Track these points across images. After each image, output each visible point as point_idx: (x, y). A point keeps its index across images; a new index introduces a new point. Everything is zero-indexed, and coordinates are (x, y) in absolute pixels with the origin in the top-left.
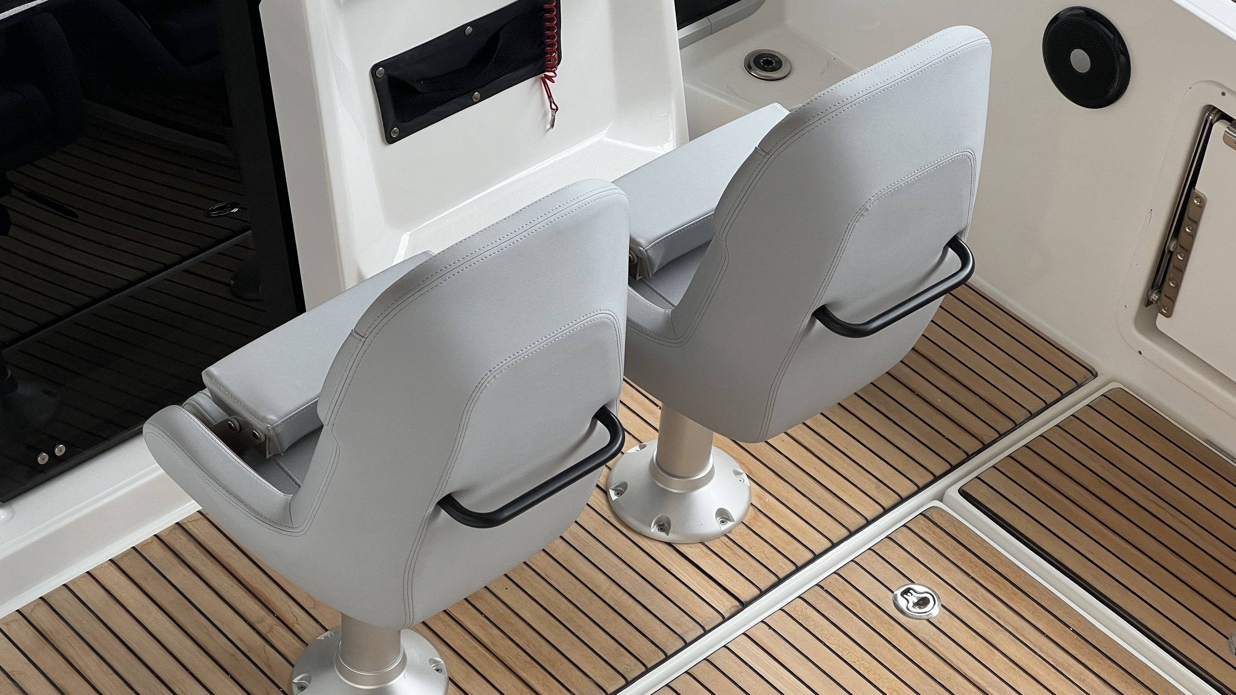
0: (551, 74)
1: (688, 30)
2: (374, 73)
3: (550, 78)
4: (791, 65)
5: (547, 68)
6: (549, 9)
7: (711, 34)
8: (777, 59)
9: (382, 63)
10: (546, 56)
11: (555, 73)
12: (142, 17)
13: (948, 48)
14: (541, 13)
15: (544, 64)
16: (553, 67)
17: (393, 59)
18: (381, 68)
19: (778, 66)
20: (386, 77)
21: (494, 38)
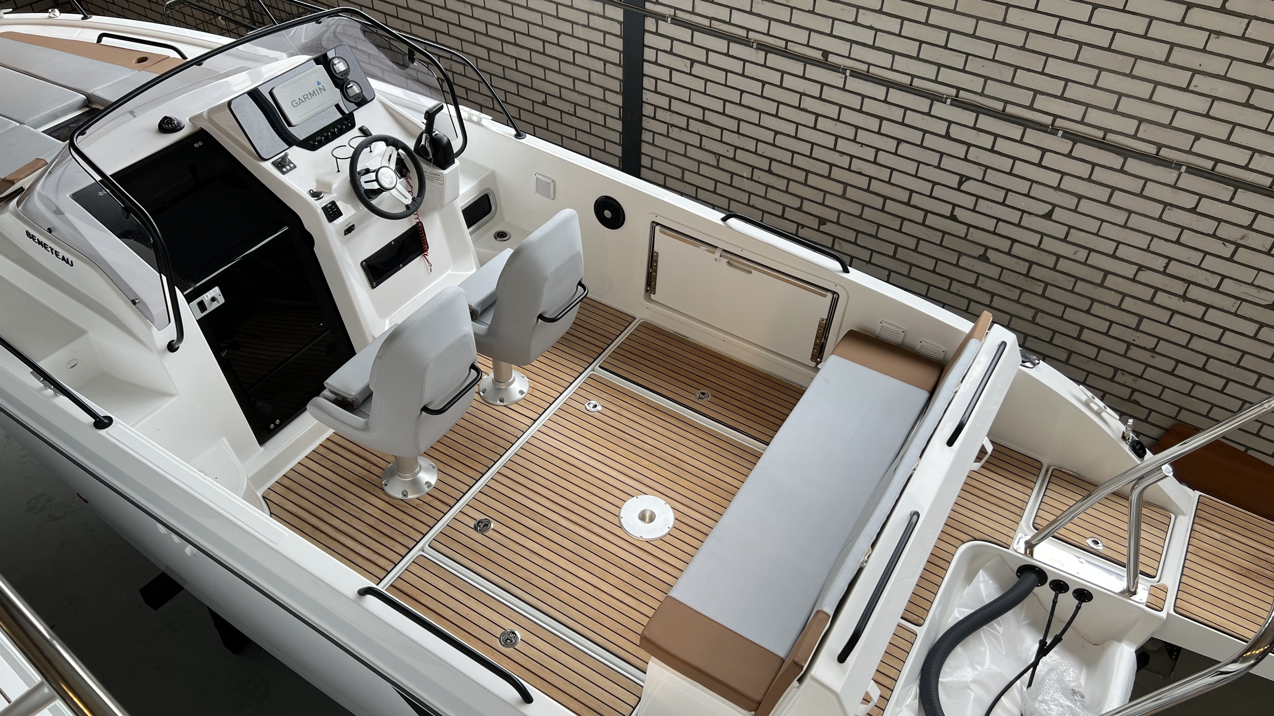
0: (426, 253)
1: (472, 229)
2: (362, 265)
3: (426, 255)
4: (510, 234)
6: (420, 230)
7: (480, 228)
8: (505, 233)
9: (364, 261)
10: (423, 247)
11: (428, 253)
13: (563, 218)
14: (418, 232)
15: (423, 250)
16: (426, 251)
17: (368, 259)
18: (364, 263)
19: (506, 235)
20: (367, 266)
21: (404, 243)
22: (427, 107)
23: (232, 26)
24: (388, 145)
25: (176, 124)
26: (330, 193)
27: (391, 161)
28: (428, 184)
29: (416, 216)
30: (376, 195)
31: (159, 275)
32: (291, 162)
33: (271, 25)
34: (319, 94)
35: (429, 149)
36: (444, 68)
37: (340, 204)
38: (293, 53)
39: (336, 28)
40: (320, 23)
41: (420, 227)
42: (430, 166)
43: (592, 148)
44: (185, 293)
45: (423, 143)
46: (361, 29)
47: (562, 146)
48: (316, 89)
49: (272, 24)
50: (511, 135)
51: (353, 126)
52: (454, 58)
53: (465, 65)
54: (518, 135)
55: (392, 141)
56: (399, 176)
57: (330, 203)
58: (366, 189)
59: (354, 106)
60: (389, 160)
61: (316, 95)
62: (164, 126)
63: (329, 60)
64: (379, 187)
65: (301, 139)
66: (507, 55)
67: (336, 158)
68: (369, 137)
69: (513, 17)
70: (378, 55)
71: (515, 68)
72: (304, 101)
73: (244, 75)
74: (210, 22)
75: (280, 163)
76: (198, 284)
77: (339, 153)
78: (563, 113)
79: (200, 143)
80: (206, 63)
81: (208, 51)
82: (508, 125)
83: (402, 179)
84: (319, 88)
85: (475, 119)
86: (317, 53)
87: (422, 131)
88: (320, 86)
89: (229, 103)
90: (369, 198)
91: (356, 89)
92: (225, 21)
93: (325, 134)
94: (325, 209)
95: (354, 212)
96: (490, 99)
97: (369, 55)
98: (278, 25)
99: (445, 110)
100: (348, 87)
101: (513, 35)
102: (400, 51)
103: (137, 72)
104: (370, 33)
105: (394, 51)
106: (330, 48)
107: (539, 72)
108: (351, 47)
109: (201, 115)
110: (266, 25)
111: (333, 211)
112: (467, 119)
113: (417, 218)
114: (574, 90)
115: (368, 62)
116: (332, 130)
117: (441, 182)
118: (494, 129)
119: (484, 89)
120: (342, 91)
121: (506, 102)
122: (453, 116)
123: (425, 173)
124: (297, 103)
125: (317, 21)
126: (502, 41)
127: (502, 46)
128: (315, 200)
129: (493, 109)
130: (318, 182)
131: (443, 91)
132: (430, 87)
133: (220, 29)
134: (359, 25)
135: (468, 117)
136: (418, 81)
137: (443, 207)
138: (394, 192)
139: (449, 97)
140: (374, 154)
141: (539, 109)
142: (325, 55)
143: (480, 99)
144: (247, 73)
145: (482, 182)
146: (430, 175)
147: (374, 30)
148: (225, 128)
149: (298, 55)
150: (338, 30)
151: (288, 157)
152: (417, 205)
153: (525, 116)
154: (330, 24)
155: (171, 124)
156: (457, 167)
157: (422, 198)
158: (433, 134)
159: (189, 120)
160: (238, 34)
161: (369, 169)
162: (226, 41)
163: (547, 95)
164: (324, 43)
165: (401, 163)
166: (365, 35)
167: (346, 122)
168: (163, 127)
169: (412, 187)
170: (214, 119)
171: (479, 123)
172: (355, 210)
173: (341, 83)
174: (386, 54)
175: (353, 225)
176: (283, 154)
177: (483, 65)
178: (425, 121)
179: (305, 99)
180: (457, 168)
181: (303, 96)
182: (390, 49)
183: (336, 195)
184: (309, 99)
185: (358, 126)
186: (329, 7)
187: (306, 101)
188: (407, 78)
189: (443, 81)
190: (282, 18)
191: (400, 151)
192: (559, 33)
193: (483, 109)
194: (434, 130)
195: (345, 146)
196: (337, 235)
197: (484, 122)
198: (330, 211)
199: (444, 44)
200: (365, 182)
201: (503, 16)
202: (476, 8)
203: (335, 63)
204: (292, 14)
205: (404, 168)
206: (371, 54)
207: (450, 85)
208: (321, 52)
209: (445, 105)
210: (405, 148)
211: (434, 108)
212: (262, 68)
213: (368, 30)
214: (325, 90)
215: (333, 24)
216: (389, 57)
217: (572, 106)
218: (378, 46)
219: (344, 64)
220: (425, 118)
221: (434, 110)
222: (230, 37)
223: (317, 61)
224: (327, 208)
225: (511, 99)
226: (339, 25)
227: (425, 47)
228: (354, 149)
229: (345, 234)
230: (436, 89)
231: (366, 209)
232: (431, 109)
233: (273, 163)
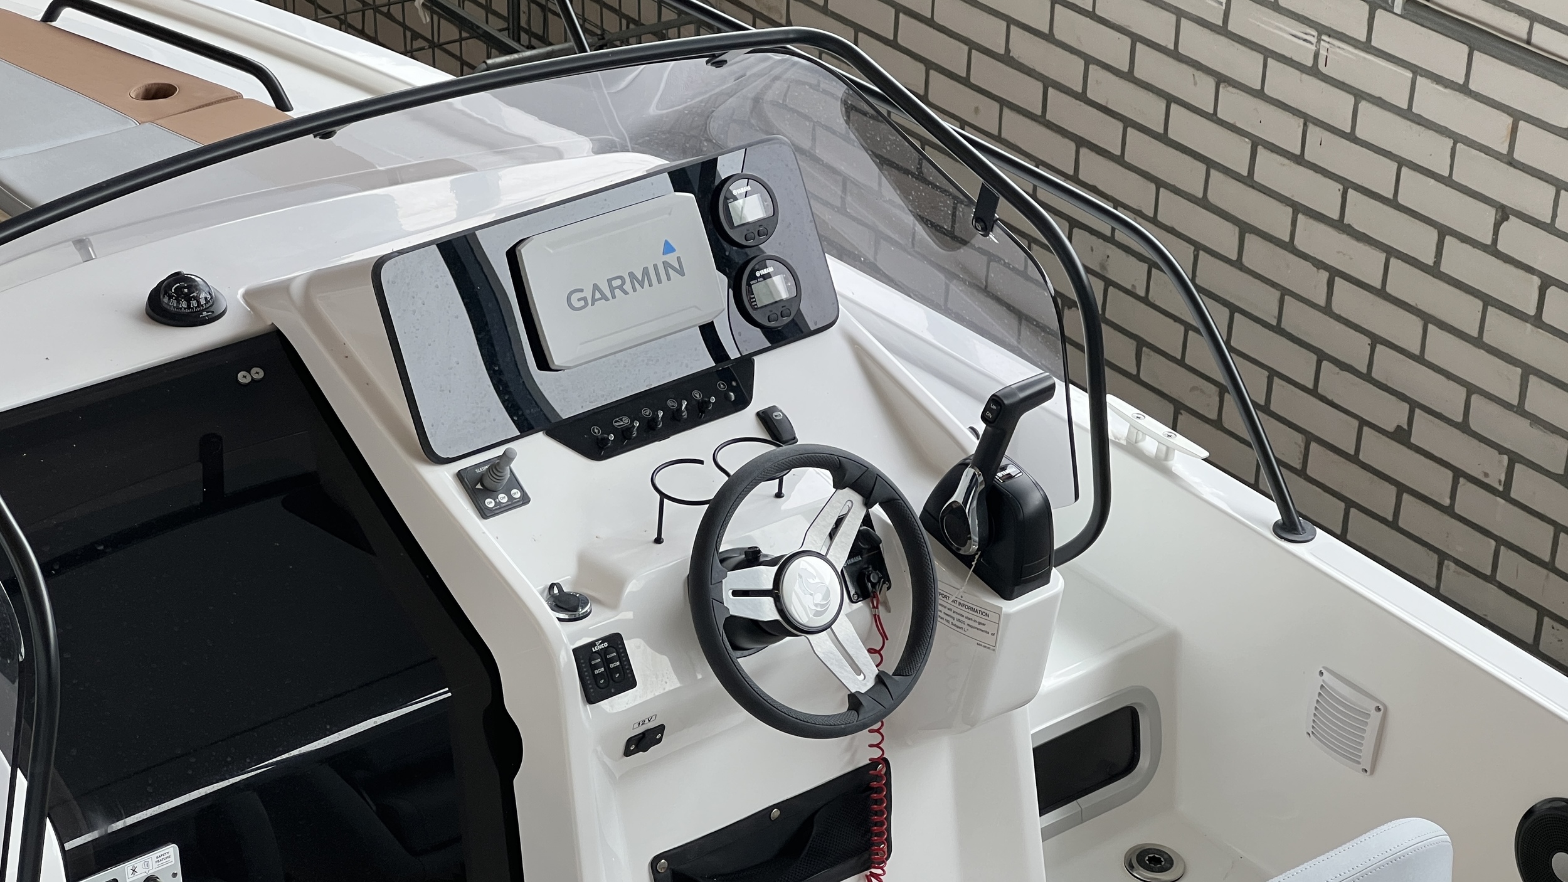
0: (879, 871)
1: (1053, 816)
2: (654, 868)
3: (877, 876)
4: (1185, 865)
5: (874, 863)
6: (877, 788)
7: (1082, 821)
8: (1166, 856)
9: (665, 854)
10: (873, 848)
11: (883, 870)
12: (365, 795)
13: (1396, 847)
14: (869, 793)
15: (869, 858)
16: (881, 862)
17: (679, 850)
18: (663, 861)
19: (1169, 866)
20: (669, 871)
21: (809, 822)
22: (1001, 384)
23: (449, 31)
24: (838, 484)
25: (203, 302)
26: (613, 605)
27: (837, 539)
28: (942, 635)
29: (876, 738)
30: (758, 642)
31: (9, 768)
32: (515, 483)
33: (566, 45)
34: (660, 282)
35: (973, 522)
36: (1085, 267)
37: (637, 652)
38: (612, 142)
39: (767, 87)
40: (720, 64)
41: (878, 777)
42: (963, 578)
43: (1546, 620)
44: (68, 846)
45: (958, 496)
46: (844, 103)
47: (1435, 592)
48: (655, 266)
49: (571, 43)
50: (1263, 524)
51: (743, 401)
52: (1122, 236)
53: (1152, 265)
54: (1288, 528)
55: (858, 474)
56: (852, 592)
57: (604, 640)
58: (732, 616)
59: (757, 338)
60: (832, 535)
61: (650, 285)
62: (166, 300)
63: (717, 182)
64: (778, 617)
65: (565, 415)
66: (1305, 256)
67: (663, 496)
68: (784, 447)
69: (1351, 137)
70: (875, 186)
71: (1322, 302)
72: (609, 295)
73: (440, 188)
74: (385, 9)
75: (481, 480)
76: (119, 825)
77: (673, 482)
78: (1462, 480)
79: (258, 373)
80: (345, 134)
81: (357, 97)
82: (1255, 487)
83: (860, 604)
84: (666, 265)
85: (1150, 446)
86: (684, 153)
87: (965, 457)
88: (671, 258)
89: (379, 264)
90: (736, 648)
91: (780, 287)
92: (432, 12)
93: (647, 412)
94: (583, 655)
95: (673, 683)
96: (1214, 390)
97: (845, 182)
98: (589, 53)
99: (1055, 404)
100: (758, 274)
101: (1339, 194)
102: (952, 190)
103: (132, 124)
104: (872, 117)
105: (935, 186)
106: (731, 145)
107: (1406, 330)
108: (797, 150)
109: (281, 289)
110: (551, 44)
111: (607, 667)
112: (1124, 443)
113: (877, 746)
114: (1520, 410)
115: (838, 203)
116: (671, 403)
117: (988, 639)
118: (1207, 493)
119: (1201, 353)
120: (735, 286)
121: (1265, 409)
122: (1079, 426)
123: (940, 600)
124: (585, 299)
125: (714, 56)
126: (1298, 208)
127: (1294, 223)
128: (560, 620)
129: (1218, 424)
130: (585, 564)
131: (1064, 339)
132: (1021, 316)
133: (408, 34)
134: (840, 89)
135: (1128, 439)
136: (985, 290)
137: (973, 726)
138: (821, 641)
139: (1081, 362)
140: (785, 504)
141: (1377, 450)
142: (710, 166)
143: (1178, 383)
144: (452, 182)
145: (1124, 664)
146: (956, 608)
147: (883, 108)
148: (345, 337)
149: (624, 149)
150: (770, 95)
151: (513, 465)
152: (887, 701)
153: (1321, 464)
154: (748, 74)
155: (188, 300)
156: (1054, 598)
157: (909, 679)
158: (1000, 474)
159: (249, 296)
160: (459, 58)
161: (759, 551)
162: (422, 75)
163: (1417, 411)
164: (714, 127)
165: (869, 550)
166: (848, 121)
167: (722, 387)
168: (159, 301)
169: (884, 637)
170: (320, 304)
171: (1159, 464)
172: (680, 677)
173: (739, 260)
174: (905, 193)
175: (661, 728)
176: (498, 452)
177: (1212, 275)
178: (981, 427)
179: (612, 289)
180: (1052, 600)
181: (610, 281)
182: (921, 178)
183: (629, 615)
184: (626, 293)
185: (758, 403)
186: (758, 17)
187: (614, 297)
188: (951, 275)
189: (1071, 304)
190: (603, 30)
191: (877, 510)
192: (1504, 213)
193: (1184, 417)
194: (1004, 462)
195: (701, 462)
196: (599, 749)
197: (1177, 464)
198: (596, 667)
199: (1100, 187)
200: (736, 593)
201: (1318, 129)
202: (1230, 89)
203: (735, 193)
204: (637, 23)
205: (875, 569)
206: (856, 184)
207: (1093, 321)
208: (699, 152)
209: (1060, 386)
210: (895, 505)
211: (1022, 388)
212: (501, 173)
213: (866, 108)
214: (681, 272)
215: (759, 75)
216: (912, 202)
217: (1500, 461)
218: (883, 162)
219: (764, 200)
220: (984, 418)
221: (1022, 395)
222: (434, 66)
223: (680, 180)
224: (592, 656)
225: (1285, 400)
226: (776, 78)
227: (1035, 187)
228: (727, 478)
229: (628, 753)
230: (1039, 327)
231: (716, 682)
232: (1010, 392)
233: (460, 476)
